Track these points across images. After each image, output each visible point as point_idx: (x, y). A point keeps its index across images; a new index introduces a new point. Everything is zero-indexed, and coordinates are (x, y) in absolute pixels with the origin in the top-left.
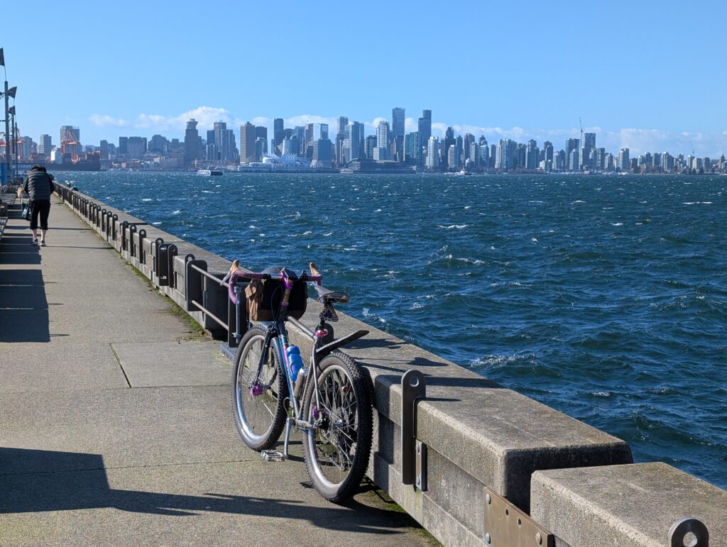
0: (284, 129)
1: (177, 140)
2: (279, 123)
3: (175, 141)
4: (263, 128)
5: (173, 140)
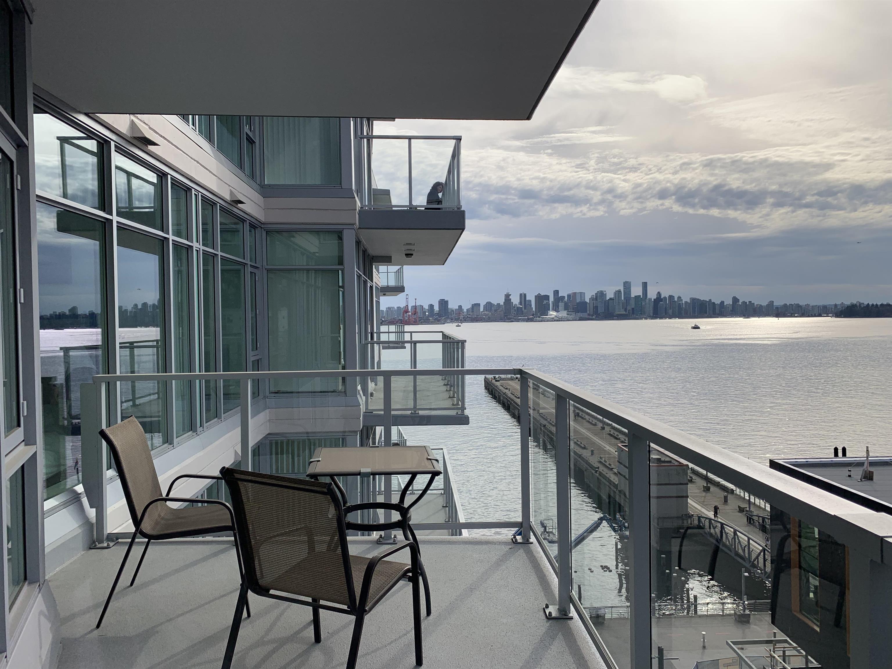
0: (559, 296)
2: (556, 292)
3: (499, 305)
4: (547, 295)
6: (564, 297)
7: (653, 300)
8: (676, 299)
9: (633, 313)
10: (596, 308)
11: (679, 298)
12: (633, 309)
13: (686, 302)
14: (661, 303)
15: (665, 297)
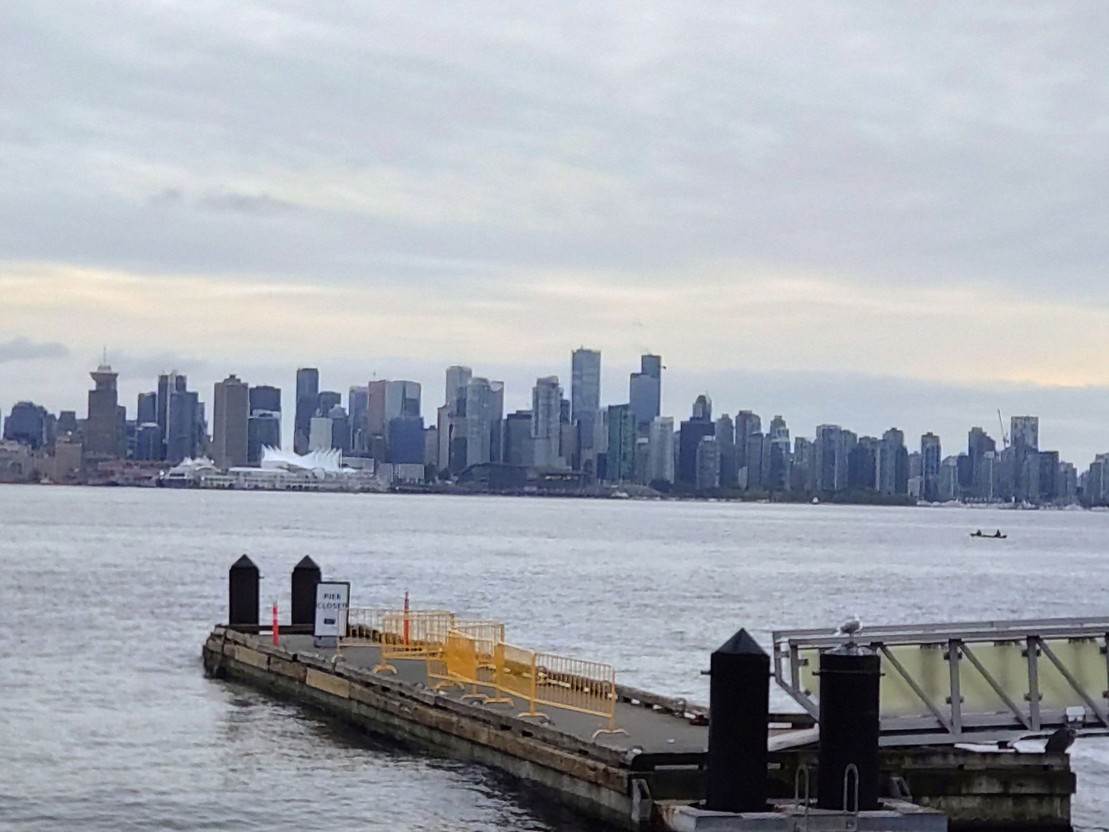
0: (320, 390)
1: (73, 414)
2: (307, 378)
3: (68, 416)
4: (271, 389)
5: (63, 413)
6: (336, 398)
7: (677, 427)
8: (765, 429)
9: (602, 474)
10: (459, 445)
11: (778, 423)
12: (602, 458)
13: (801, 442)
14: (708, 438)
15: (725, 418)
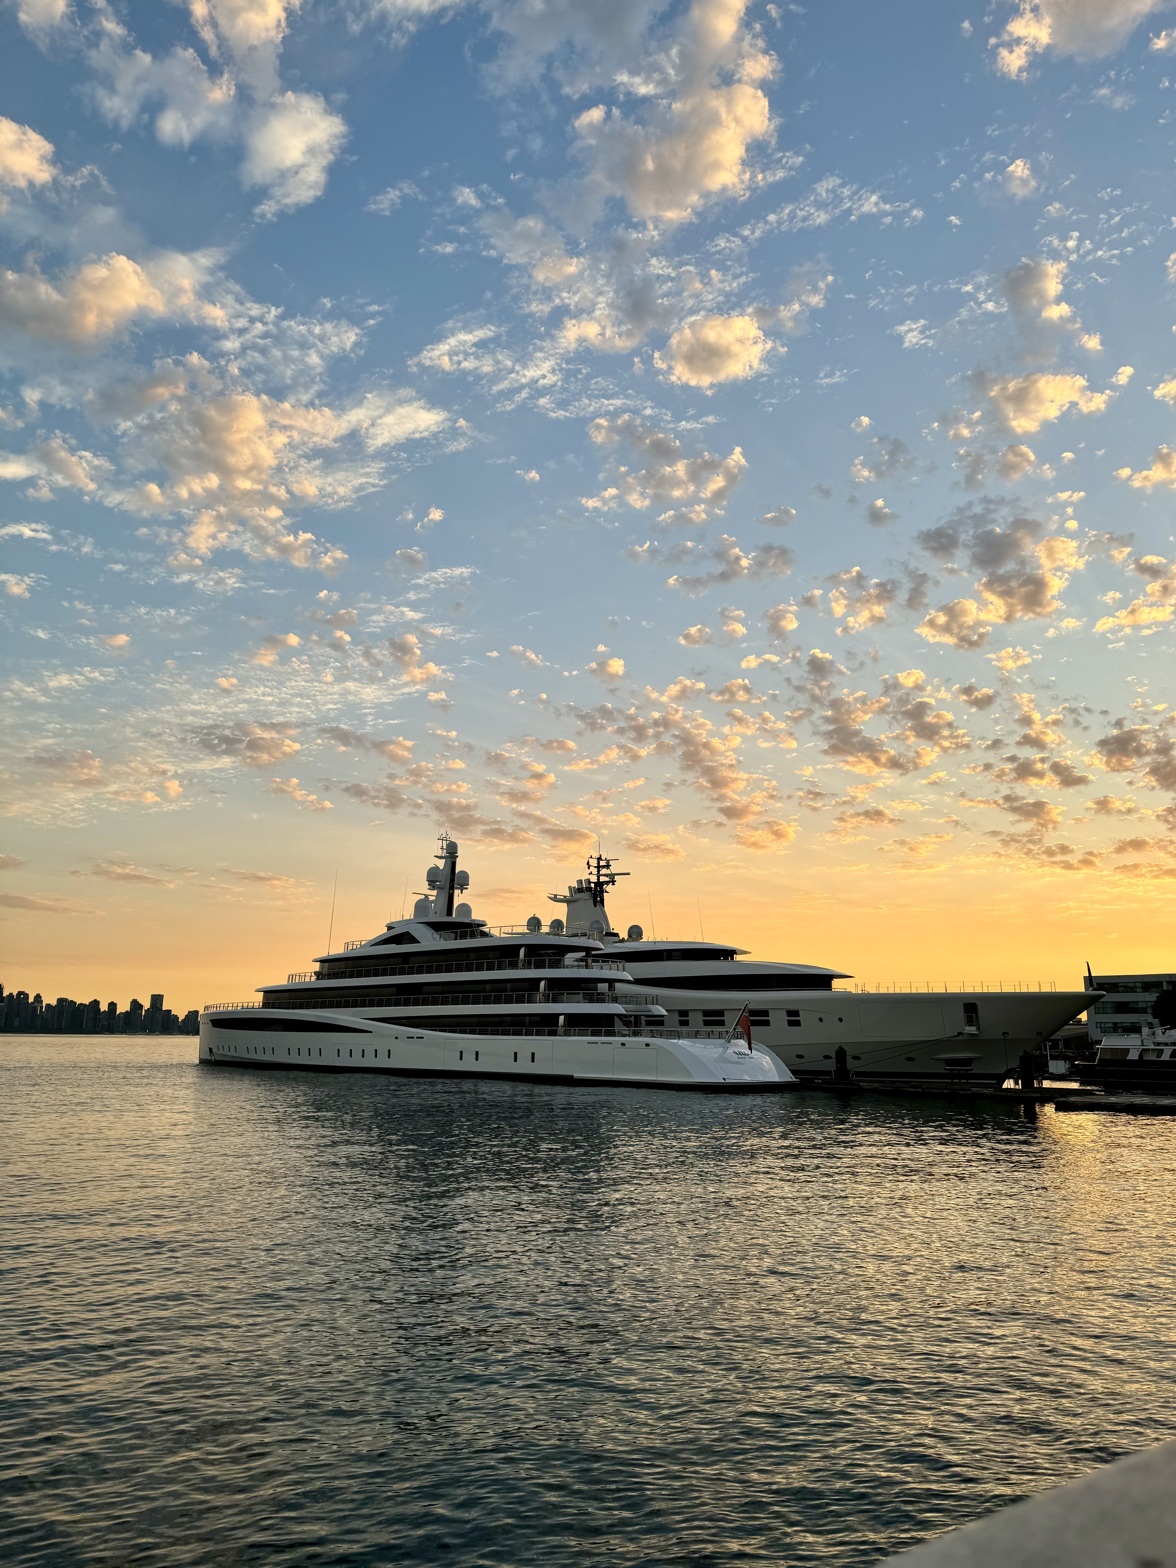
11: (38, 997)
13: (48, 1005)
15: (11, 994)
